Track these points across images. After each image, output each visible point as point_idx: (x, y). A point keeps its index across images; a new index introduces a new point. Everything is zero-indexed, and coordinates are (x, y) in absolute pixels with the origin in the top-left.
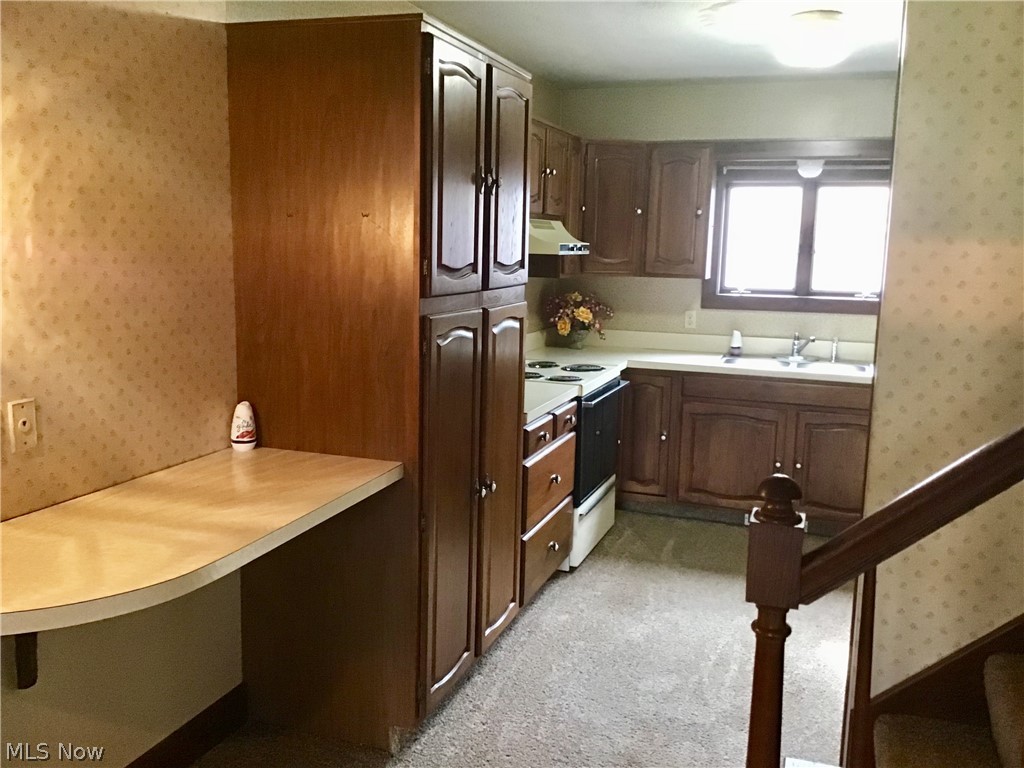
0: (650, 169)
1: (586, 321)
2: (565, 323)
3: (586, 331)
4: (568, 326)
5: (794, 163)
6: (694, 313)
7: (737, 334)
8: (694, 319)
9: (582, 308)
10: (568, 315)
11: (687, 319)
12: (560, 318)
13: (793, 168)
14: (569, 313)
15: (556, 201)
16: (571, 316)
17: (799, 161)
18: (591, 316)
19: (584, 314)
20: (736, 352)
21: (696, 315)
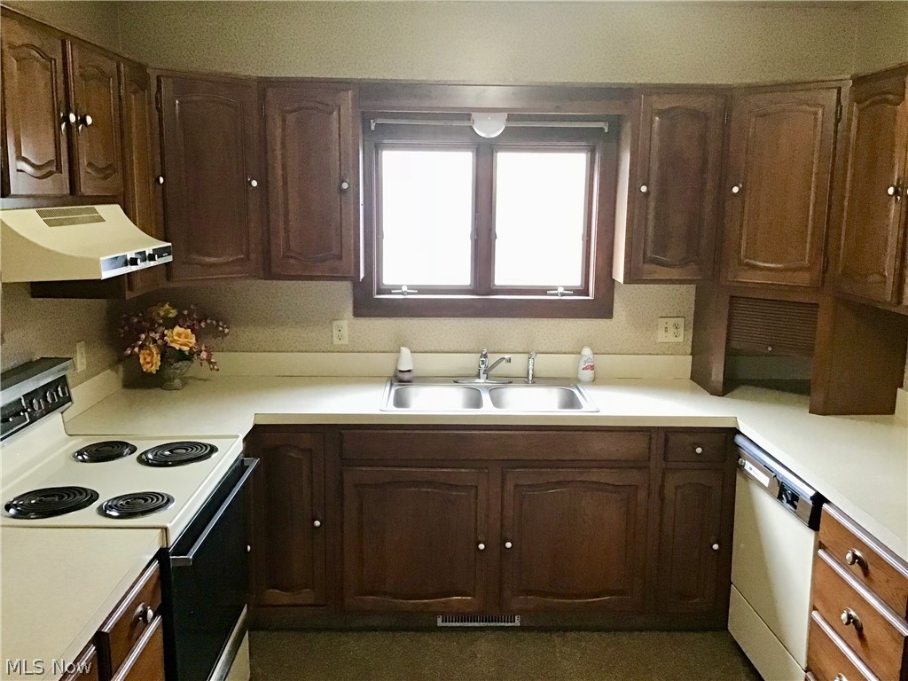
0: (264, 119)
1: (186, 349)
2: (151, 354)
3: (186, 363)
4: (157, 358)
5: (468, 117)
6: (344, 323)
7: (405, 351)
8: (345, 332)
9: (177, 329)
10: (155, 341)
11: (335, 333)
12: (141, 347)
13: (466, 124)
14: (157, 336)
15: (98, 170)
16: (160, 342)
17: (474, 115)
18: (193, 340)
19: (181, 338)
20: (406, 376)
21: (348, 327)
